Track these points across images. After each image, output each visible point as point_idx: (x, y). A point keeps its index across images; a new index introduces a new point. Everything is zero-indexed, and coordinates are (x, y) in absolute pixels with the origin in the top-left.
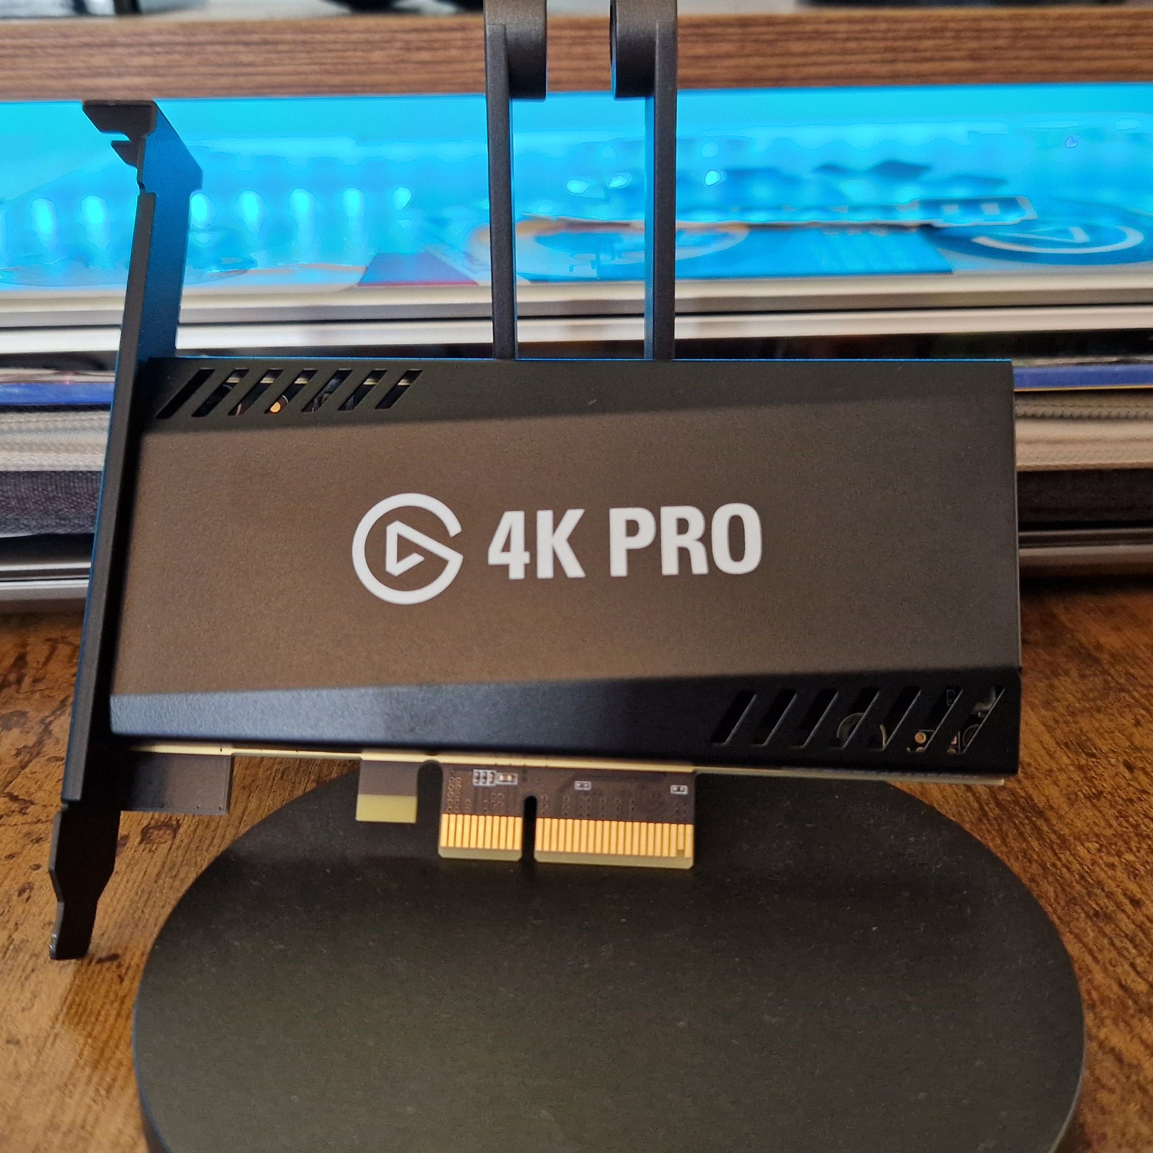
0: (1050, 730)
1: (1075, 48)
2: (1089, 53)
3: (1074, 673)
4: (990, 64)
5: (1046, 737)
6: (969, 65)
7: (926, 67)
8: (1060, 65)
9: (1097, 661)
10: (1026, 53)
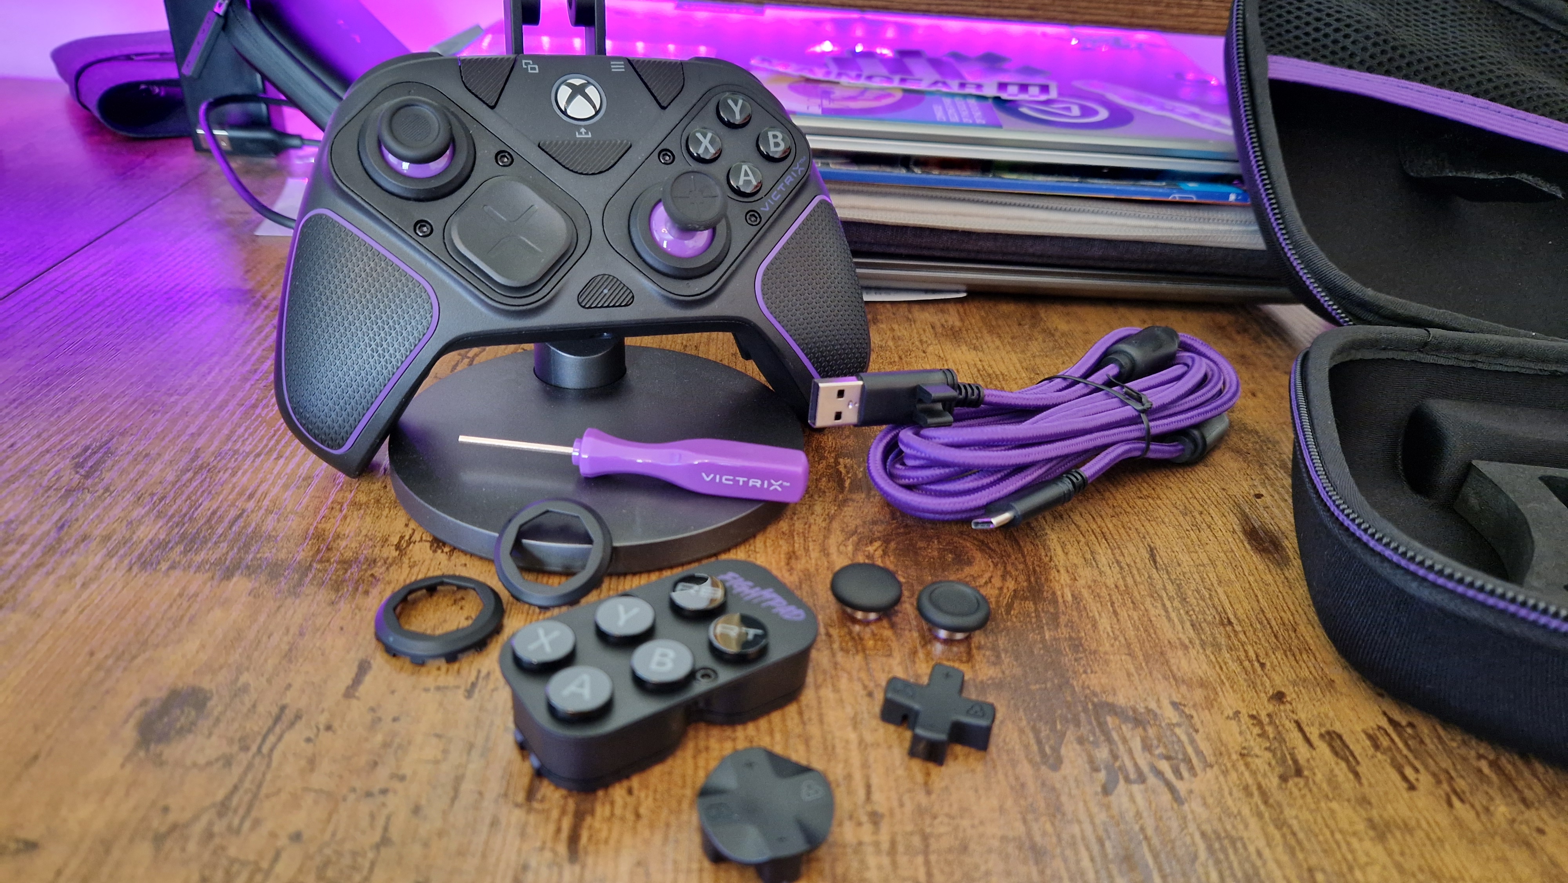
0: (1021, 363)
1: (1086, 8)
2: (1093, 11)
3: (1040, 339)
4: (1040, 13)
5: (1018, 365)
6: (1028, 12)
7: (1005, 12)
8: (1077, 17)
9: (1053, 335)
10: (1060, 9)
